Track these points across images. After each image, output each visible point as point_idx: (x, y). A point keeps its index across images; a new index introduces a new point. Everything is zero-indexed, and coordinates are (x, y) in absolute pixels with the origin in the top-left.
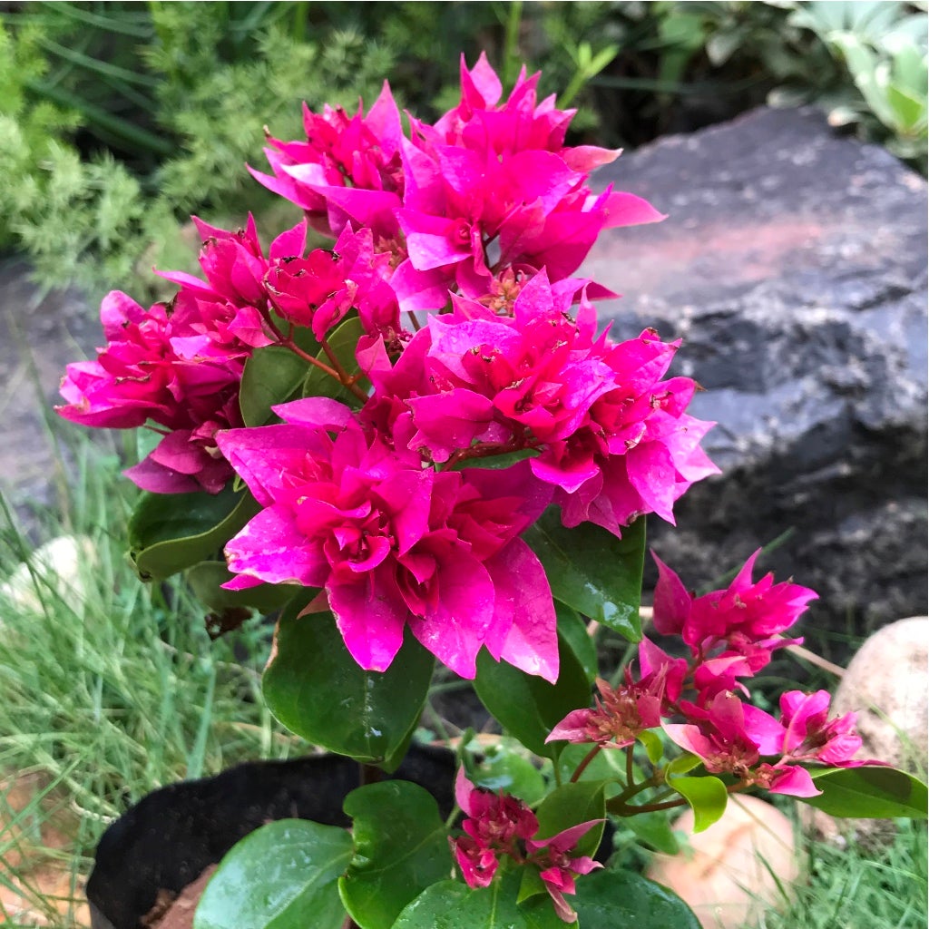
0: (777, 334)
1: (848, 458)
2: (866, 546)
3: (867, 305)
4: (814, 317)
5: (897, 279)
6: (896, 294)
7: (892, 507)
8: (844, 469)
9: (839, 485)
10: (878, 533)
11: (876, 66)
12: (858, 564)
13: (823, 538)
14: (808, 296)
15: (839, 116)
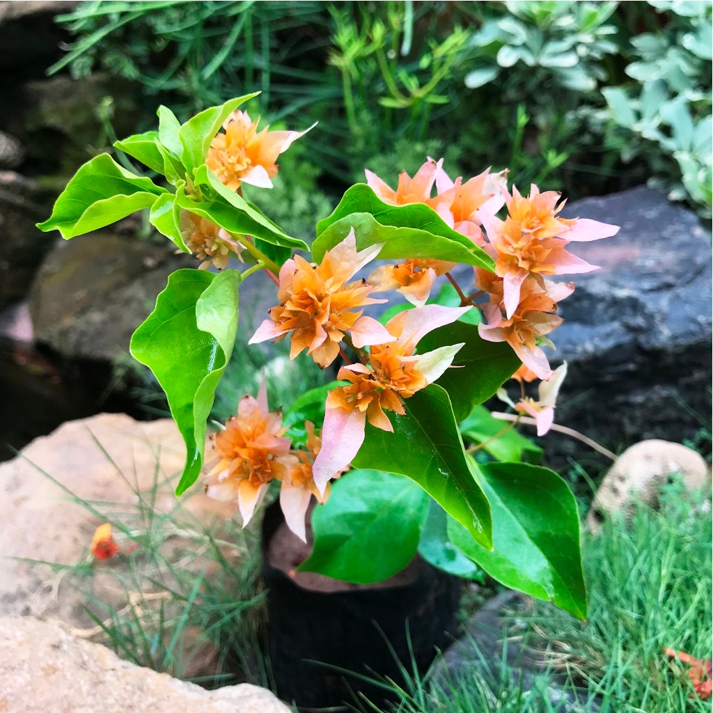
0: (602, 299)
1: (633, 361)
2: (642, 406)
3: (652, 290)
4: (622, 293)
5: (670, 279)
6: (668, 286)
7: (657, 388)
8: (631, 367)
9: (629, 374)
10: (648, 399)
11: (699, 170)
12: (638, 413)
13: (620, 399)
14: (621, 282)
15: (676, 195)
